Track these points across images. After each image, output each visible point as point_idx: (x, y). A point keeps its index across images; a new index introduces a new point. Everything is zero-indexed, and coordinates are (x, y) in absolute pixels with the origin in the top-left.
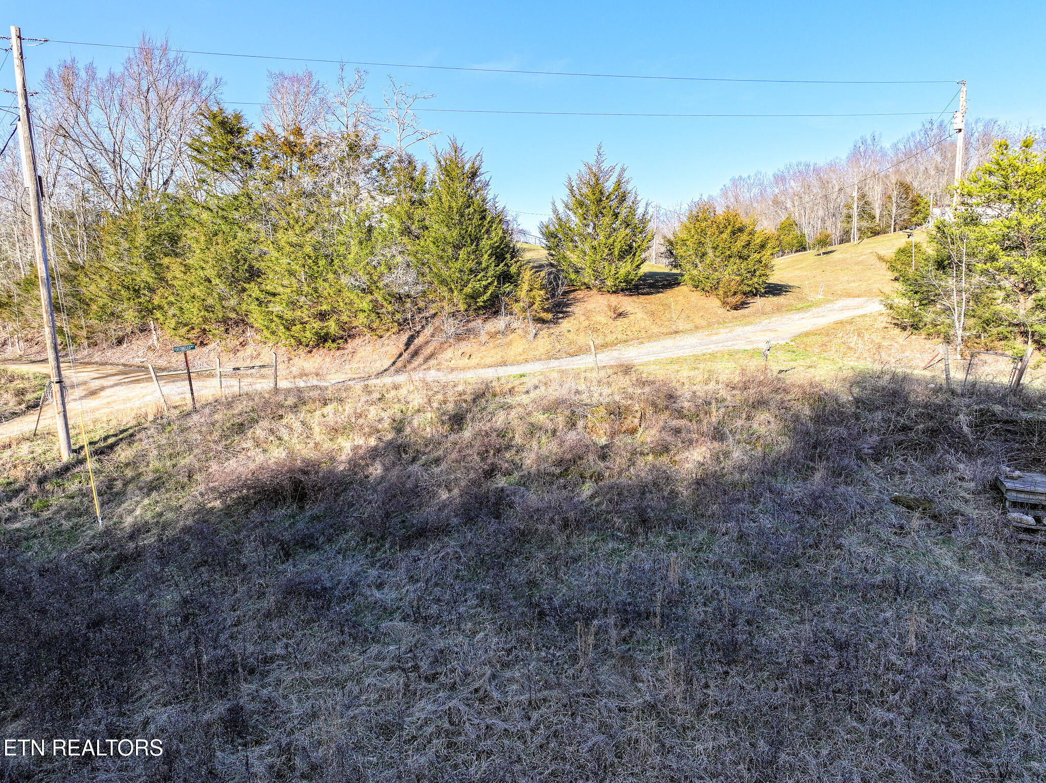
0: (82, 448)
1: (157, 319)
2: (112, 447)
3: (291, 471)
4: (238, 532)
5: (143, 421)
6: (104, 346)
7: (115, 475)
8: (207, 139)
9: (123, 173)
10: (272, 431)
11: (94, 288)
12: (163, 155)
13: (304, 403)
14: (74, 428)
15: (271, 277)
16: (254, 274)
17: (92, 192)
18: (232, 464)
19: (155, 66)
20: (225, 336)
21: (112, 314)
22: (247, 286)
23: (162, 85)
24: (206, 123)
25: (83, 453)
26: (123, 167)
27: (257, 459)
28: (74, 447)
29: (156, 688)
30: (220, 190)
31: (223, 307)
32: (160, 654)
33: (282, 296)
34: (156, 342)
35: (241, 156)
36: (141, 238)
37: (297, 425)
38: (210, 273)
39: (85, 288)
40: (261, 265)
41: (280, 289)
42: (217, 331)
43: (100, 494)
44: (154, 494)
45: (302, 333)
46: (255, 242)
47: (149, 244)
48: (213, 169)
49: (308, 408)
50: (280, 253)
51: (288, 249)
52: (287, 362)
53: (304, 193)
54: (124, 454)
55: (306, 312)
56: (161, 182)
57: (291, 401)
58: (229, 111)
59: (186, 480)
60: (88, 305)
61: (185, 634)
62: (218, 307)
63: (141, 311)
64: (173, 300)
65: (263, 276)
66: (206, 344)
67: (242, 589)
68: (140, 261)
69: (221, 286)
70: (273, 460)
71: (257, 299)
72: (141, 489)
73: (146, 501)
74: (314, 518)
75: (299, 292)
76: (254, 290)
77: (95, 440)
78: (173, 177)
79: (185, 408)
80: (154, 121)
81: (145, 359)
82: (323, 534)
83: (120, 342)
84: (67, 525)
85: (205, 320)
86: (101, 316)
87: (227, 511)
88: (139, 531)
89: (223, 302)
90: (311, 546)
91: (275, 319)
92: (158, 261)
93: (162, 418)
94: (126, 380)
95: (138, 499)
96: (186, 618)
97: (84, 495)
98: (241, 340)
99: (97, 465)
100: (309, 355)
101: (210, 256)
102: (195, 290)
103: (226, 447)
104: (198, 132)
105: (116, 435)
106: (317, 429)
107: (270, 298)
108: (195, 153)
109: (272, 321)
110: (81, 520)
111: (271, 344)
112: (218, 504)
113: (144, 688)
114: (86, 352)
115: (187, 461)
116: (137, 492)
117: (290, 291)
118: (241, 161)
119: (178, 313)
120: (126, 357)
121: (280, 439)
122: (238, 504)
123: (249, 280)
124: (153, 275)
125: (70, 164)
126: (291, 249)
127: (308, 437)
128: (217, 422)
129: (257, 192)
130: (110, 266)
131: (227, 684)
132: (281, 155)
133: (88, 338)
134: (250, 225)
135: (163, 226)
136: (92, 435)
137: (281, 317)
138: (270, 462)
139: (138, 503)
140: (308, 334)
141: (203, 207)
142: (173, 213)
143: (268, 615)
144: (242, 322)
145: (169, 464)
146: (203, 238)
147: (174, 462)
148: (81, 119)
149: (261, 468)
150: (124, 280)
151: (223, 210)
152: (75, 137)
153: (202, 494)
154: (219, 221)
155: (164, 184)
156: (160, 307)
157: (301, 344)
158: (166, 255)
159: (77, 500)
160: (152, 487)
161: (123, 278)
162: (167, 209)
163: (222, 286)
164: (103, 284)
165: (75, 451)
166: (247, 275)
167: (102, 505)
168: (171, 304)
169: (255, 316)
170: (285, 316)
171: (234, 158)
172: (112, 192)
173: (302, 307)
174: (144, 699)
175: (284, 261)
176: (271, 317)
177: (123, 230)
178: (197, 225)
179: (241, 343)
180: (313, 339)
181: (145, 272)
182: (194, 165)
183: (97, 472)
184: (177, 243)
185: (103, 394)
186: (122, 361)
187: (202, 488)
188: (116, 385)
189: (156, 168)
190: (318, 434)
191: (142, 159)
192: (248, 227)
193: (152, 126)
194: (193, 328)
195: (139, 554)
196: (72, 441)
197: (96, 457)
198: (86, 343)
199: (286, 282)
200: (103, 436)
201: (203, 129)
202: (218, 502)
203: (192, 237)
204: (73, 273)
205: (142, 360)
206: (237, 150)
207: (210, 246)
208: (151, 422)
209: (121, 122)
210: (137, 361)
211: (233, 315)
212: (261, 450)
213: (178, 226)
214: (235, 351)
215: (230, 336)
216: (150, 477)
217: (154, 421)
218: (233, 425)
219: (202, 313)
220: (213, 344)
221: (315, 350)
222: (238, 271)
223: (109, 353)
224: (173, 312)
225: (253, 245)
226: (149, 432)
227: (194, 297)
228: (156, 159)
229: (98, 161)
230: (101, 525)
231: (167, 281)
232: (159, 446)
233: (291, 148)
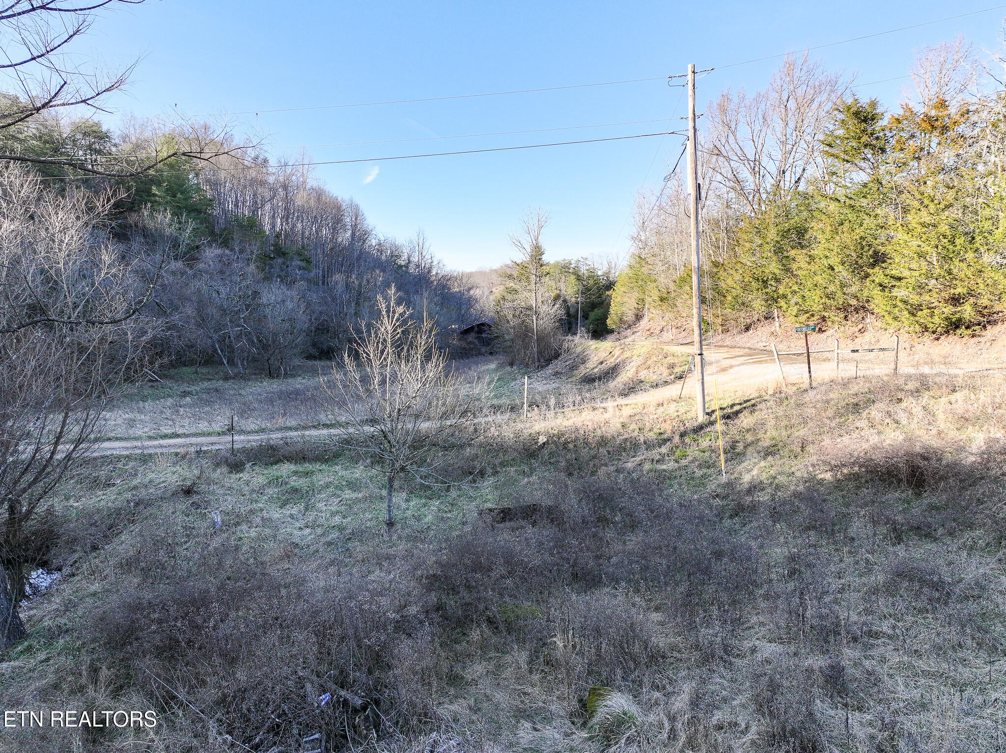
0: (713, 411)
1: (781, 307)
2: (737, 413)
3: (907, 454)
4: (847, 505)
5: (764, 394)
6: (735, 332)
7: (738, 438)
8: (840, 132)
9: (761, 178)
10: (889, 414)
11: (730, 281)
12: (797, 155)
13: (928, 389)
14: (708, 395)
15: (897, 260)
16: (879, 259)
17: (734, 200)
18: (846, 439)
19: (796, 75)
20: (844, 322)
21: (743, 304)
22: (870, 271)
23: (800, 92)
24: (841, 116)
25: (714, 416)
26: (761, 174)
27: (870, 439)
28: (707, 411)
29: (762, 624)
30: (849, 180)
31: (844, 294)
32: (766, 597)
33: (909, 280)
34: (778, 328)
35: (874, 142)
36: (772, 234)
37: (917, 410)
38: (834, 260)
39: (723, 281)
40: (888, 249)
41: (906, 273)
42: (837, 318)
43: (725, 452)
44: (770, 458)
45: (929, 318)
46: (882, 227)
47: (779, 239)
48: (844, 160)
49: (931, 393)
50: (910, 235)
51: (919, 229)
52: (908, 350)
53: (943, 169)
54: (746, 420)
55: (935, 295)
56: (793, 181)
57: (911, 386)
58: (864, 100)
59: (799, 450)
60: (725, 297)
61: (791, 586)
62: (839, 294)
63: (768, 300)
64: (796, 289)
65: (889, 261)
66: (824, 331)
67: (848, 560)
68: (769, 254)
69: (843, 273)
70: (888, 442)
71: (881, 285)
72: (759, 452)
73: (763, 464)
74: (932, 507)
75: (929, 275)
76: (877, 273)
77: (724, 406)
78: (805, 175)
79: (802, 385)
80: (792, 125)
81: (768, 344)
82: (943, 525)
83: (747, 329)
84: (699, 473)
85: (826, 308)
86: (734, 306)
87: (838, 485)
88: (755, 487)
89: (845, 289)
90: (927, 536)
91: (899, 304)
92: (785, 254)
93: (780, 392)
94: (751, 361)
95: (756, 460)
96: (792, 573)
97: (713, 451)
98: (860, 326)
99: (724, 428)
100: (936, 342)
101: (835, 245)
102: (818, 279)
103: (840, 425)
104: (831, 127)
105: (740, 404)
106: (941, 416)
107: (894, 283)
108: (827, 148)
109: (895, 306)
110: (710, 471)
111: (891, 331)
112: (828, 476)
113: (752, 621)
114: (719, 337)
115: (801, 433)
116: (755, 455)
117: (918, 275)
118: (873, 147)
119: (800, 301)
120: (752, 341)
121: (897, 422)
122: (849, 480)
123: (873, 266)
124: (780, 267)
125: (719, 178)
126: (923, 230)
127: (929, 424)
128: (832, 399)
129: (888, 177)
130: (744, 261)
131: (829, 642)
132: (918, 134)
133: (722, 325)
134: (878, 211)
135: (792, 222)
136: (722, 402)
137: (905, 302)
138: (885, 444)
139: (755, 464)
140: (936, 320)
141: (831, 198)
142: (802, 208)
143: (875, 591)
144: (863, 309)
145: (784, 433)
146: (829, 228)
147: (789, 433)
148: (731, 137)
149: (875, 448)
150: (755, 273)
151: (851, 198)
152: (725, 154)
153: (813, 465)
154: (845, 211)
155: (796, 182)
156: (784, 296)
157: (927, 331)
158: (793, 248)
159: (707, 454)
160: (770, 452)
161: (755, 271)
162: (797, 205)
163: (845, 273)
164: (738, 277)
165: (708, 414)
166: (871, 260)
167: (726, 462)
168: (794, 293)
169: (876, 301)
170: (911, 301)
171: (866, 146)
172: (750, 198)
173: (930, 290)
174: (752, 630)
175: (915, 243)
176: (894, 303)
177: (757, 228)
178: (823, 217)
179: (860, 330)
180: (942, 325)
181: (774, 264)
182: (825, 160)
183: (725, 434)
184: (803, 236)
185: (731, 371)
186: (748, 345)
187: (814, 459)
188: (743, 364)
189: (790, 169)
190: (943, 421)
191: (777, 163)
192: (876, 213)
193: (789, 131)
194: (813, 315)
195: (754, 508)
196: (707, 406)
197: (724, 421)
198: (720, 329)
199: (914, 265)
200: (730, 404)
201: (837, 123)
202: (829, 475)
203: (818, 230)
204: (715, 270)
205: (765, 345)
206: (869, 137)
207: (835, 236)
208: (770, 395)
209: (763, 134)
210: (760, 345)
211: (854, 302)
212: (876, 431)
213: (806, 220)
214: (853, 338)
215: (849, 323)
216: (766, 443)
217: (773, 395)
218: (847, 404)
219: (823, 300)
220: (832, 331)
221: (943, 337)
222: (861, 258)
223: (738, 338)
224: (795, 300)
225: (880, 231)
226: (768, 404)
227: (816, 285)
228: (791, 160)
229: (741, 172)
230: (724, 478)
231: (792, 272)
232: (777, 417)
233: (932, 124)
